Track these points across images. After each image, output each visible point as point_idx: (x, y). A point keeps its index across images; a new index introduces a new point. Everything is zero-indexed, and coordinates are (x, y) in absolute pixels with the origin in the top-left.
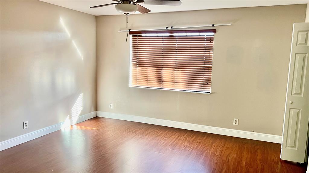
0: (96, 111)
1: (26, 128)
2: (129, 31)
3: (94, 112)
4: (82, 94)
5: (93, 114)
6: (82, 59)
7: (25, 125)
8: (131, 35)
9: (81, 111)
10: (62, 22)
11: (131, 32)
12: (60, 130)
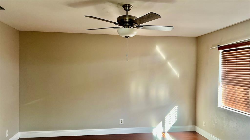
0: (195, 126)
1: (122, 124)
2: (218, 46)
3: (192, 126)
4: (177, 106)
5: (190, 128)
6: (178, 76)
7: (121, 122)
8: (221, 51)
9: (175, 121)
10: (158, 49)
11: (220, 48)
12: (152, 133)
